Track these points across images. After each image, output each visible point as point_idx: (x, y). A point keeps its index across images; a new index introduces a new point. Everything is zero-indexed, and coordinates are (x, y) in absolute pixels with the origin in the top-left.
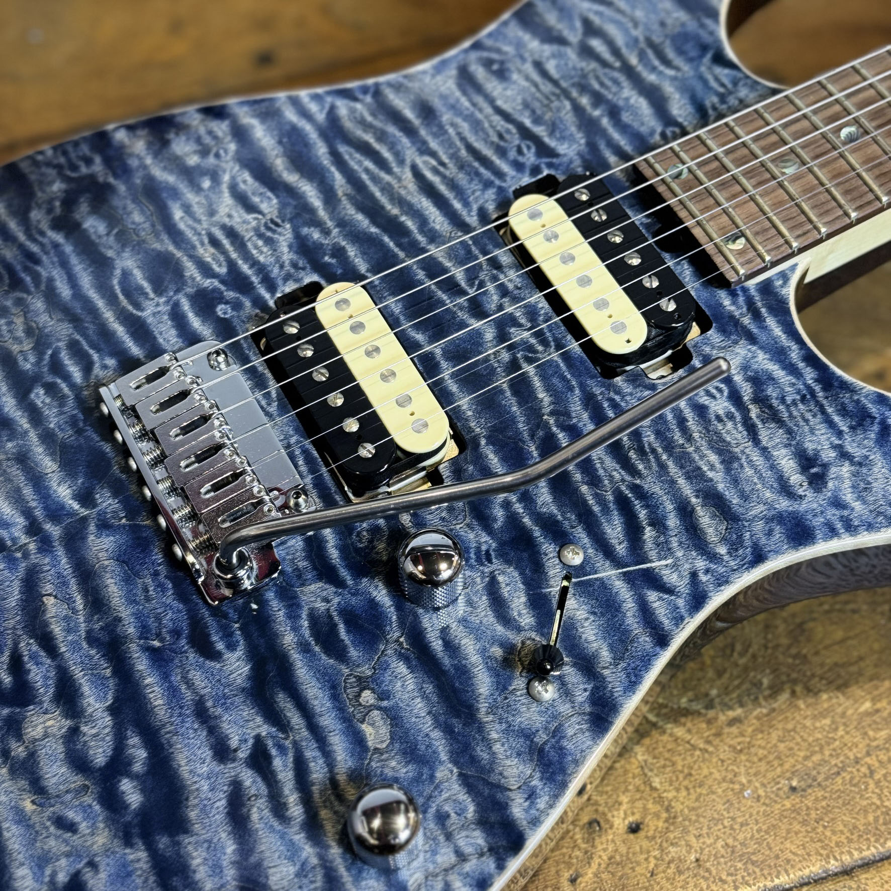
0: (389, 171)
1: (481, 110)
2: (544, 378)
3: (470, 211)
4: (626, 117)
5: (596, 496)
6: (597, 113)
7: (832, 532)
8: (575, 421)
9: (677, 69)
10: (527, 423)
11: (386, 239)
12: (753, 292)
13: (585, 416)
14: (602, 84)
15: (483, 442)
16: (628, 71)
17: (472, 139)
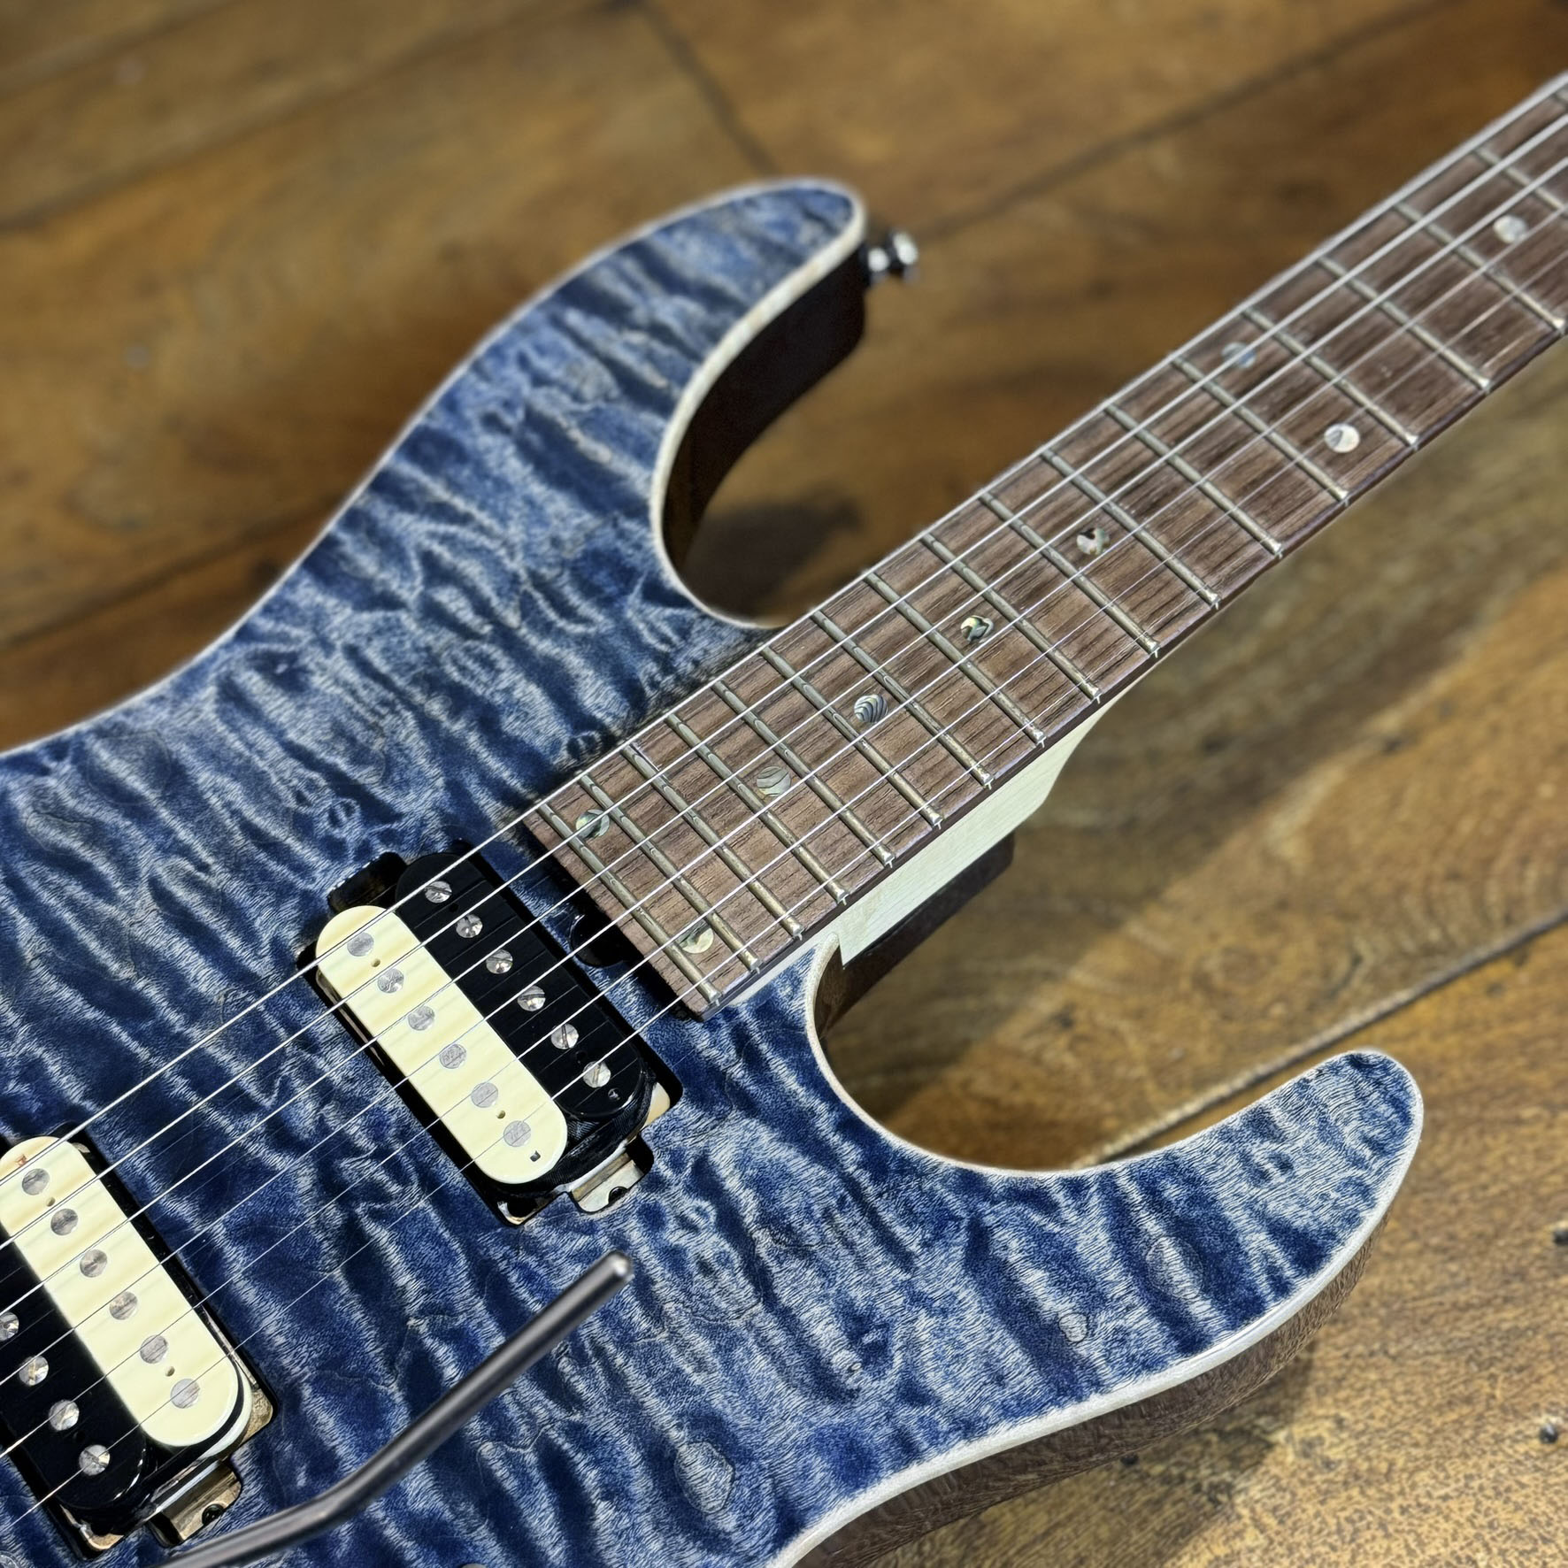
0: (110, 897)
1: (261, 754)
2: (405, 1245)
3: (256, 948)
4: (510, 725)
5: (508, 1458)
6: (458, 727)
7: (907, 1451)
8: (462, 1319)
9: (586, 621)
10: (381, 1339)
11: (115, 1029)
12: (745, 1015)
13: (480, 1306)
14: (463, 669)
15: (307, 1392)
16: (506, 637)
17: (249, 812)
